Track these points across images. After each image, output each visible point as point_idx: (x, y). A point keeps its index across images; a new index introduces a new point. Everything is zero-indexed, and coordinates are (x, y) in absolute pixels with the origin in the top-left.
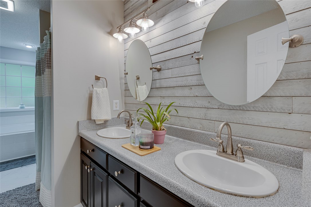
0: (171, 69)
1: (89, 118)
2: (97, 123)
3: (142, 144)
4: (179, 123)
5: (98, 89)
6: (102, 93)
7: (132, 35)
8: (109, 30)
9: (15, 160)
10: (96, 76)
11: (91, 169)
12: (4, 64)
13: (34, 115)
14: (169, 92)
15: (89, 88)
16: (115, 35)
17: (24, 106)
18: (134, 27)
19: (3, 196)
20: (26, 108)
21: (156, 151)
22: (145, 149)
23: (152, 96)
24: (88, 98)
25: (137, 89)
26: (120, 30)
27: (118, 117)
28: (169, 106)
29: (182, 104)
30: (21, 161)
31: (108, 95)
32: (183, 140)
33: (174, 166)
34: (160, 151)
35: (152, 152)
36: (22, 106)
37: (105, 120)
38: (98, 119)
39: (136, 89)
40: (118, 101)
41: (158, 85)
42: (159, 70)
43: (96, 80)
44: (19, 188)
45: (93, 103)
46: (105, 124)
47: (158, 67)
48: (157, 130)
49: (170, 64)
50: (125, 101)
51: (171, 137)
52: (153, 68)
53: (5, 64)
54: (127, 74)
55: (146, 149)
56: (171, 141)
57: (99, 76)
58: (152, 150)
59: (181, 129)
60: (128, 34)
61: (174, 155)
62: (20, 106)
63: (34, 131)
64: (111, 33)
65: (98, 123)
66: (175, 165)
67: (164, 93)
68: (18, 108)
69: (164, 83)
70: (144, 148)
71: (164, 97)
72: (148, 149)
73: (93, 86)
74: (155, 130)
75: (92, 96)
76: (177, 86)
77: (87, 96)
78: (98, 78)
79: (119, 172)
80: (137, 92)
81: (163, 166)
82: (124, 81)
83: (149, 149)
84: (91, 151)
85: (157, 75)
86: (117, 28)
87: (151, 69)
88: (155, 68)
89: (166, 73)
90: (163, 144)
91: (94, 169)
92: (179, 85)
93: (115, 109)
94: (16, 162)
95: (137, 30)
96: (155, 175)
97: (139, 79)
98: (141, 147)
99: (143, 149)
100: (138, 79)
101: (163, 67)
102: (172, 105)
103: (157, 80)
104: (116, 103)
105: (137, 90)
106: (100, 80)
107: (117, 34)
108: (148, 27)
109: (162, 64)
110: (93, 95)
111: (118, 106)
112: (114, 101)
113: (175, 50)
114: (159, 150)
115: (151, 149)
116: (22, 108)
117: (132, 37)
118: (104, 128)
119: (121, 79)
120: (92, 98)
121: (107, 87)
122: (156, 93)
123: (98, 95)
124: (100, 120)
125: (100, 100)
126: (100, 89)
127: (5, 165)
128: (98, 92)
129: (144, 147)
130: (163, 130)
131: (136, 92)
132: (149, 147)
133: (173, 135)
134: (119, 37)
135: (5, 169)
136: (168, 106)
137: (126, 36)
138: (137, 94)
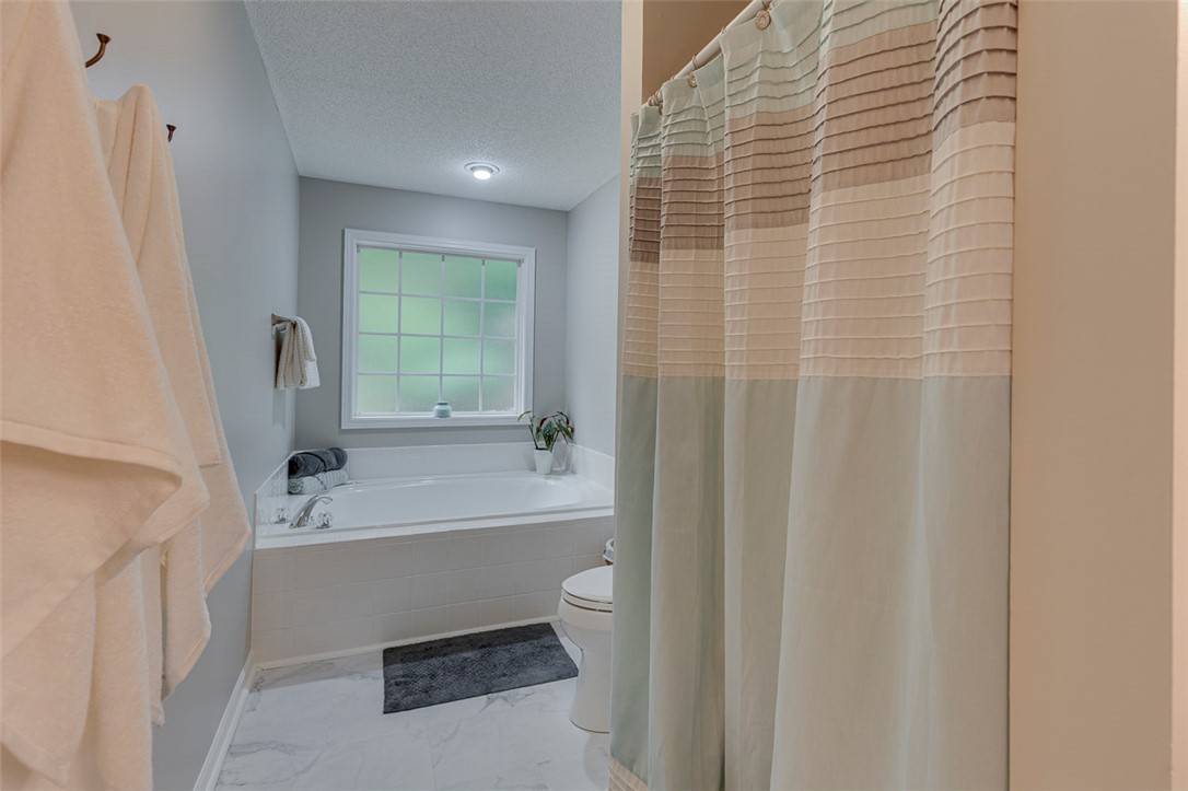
9: (449, 642)
12: (398, 253)
17: (449, 407)
20: (454, 414)
36: (443, 407)
53: (401, 251)
62: (437, 407)
68: (432, 415)
116: (443, 414)
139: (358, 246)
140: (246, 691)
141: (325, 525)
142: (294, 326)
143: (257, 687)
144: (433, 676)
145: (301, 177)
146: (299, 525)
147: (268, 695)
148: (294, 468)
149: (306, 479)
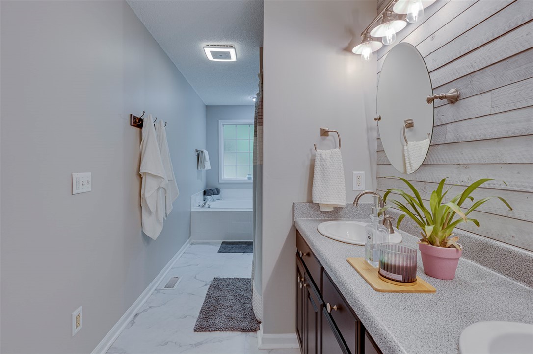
0: (490, 93)
1: (310, 201)
2: (321, 210)
3: (385, 267)
4: (516, 239)
5: (324, 151)
6: (330, 158)
7: (387, 38)
8: (346, 44)
9: (239, 242)
10: (322, 130)
11: (305, 285)
13: (252, 189)
14: (483, 153)
15: (311, 150)
16: (356, 49)
18: (391, 20)
19: (223, 282)
21: (420, 292)
22: (389, 279)
23: (435, 163)
24: (309, 167)
25: (406, 148)
26: (366, 37)
27: (354, 203)
28: (470, 189)
29: (526, 184)
30: (244, 245)
31: (341, 161)
32: (527, 288)
33: (454, 346)
34: (431, 296)
35: (408, 292)
36: (250, 176)
37: (336, 206)
38: (323, 202)
39: (404, 147)
40: (363, 172)
41: (450, 138)
42: (453, 100)
43: (321, 136)
44: (237, 278)
45: (315, 176)
46: (335, 214)
47: (451, 92)
48: (432, 243)
49: (487, 80)
50: (378, 173)
51: (488, 270)
52: (436, 98)
53: (236, 125)
54: (380, 119)
55: (393, 280)
56: (482, 281)
57: (327, 129)
58: (409, 287)
59: (520, 255)
60: (379, 39)
61: (470, 318)
62: (248, 176)
63: (252, 210)
64: (348, 49)
65: (323, 209)
66: (458, 344)
67: (467, 154)
68: (246, 179)
69: (468, 131)
70: (387, 276)
71: (466, 165)
72: (397, 281)
73: (317, 147)
74: (425, 243)
75: (314, 164)
76: (511, 134)
77: (307, 163)
78: (324, 133)
79: (335, 307)
80: (406, 155)
81: (420, 332)
82: (375, 135)
83: (400, 281)
84: (305, 254)
85: (448, 112)
86: (361, 35)
87: (430, 101)
88: (441, 98)
89: (473, 105)
90: (448, 282)
91: (308, 286)
92: (517, 131)
93: (355, 187)
94: (240, 246)
95: (400, 25)
96: (388, 345)
97: (413, 126)
98: (384, 272)
99: (385, 277)
100: (410, 125)
101: (464, 91)
102: (482, 185)
103: (449, 126)
104: (359, 177)
105: (405, 151)
106: (328, 136)
107: (360, 47)
108: (423, 9)
109: (460, 84)
110: (315, 162)
111: (362, 181)
112: (355, 172)
113: (502, 38)
114: (429, 292)
115: (405, 282)
116: (249, 178)
117: (388, 42)
118: (335, 220)
119: (369, 129)
120: (314, 167)
121: (339, 148)
122: (444, 155)
123: (324, 163)
124: (327, 204)
125: (325, 170)
126: (327, 151)
127: (230, 246)
128: (324, 157)
129: (389, 273)
130: (452, 246)
131: (404, 156)
132: (400, 277)
133: (493, 267)
134: (364, 50)
135: (231, 251)
136: (469, 187)
137: (378, 45)
138: (407, 159)
139: (223, 125)
140: (189, 245)
141: (209, 207)
142: (202, 152)
143: (192, 244)
144: (232, 248)
145: (206, 106)
146: (203, 207)
147: (194, 246)
148: (205, 193)
149: (208, 197)
